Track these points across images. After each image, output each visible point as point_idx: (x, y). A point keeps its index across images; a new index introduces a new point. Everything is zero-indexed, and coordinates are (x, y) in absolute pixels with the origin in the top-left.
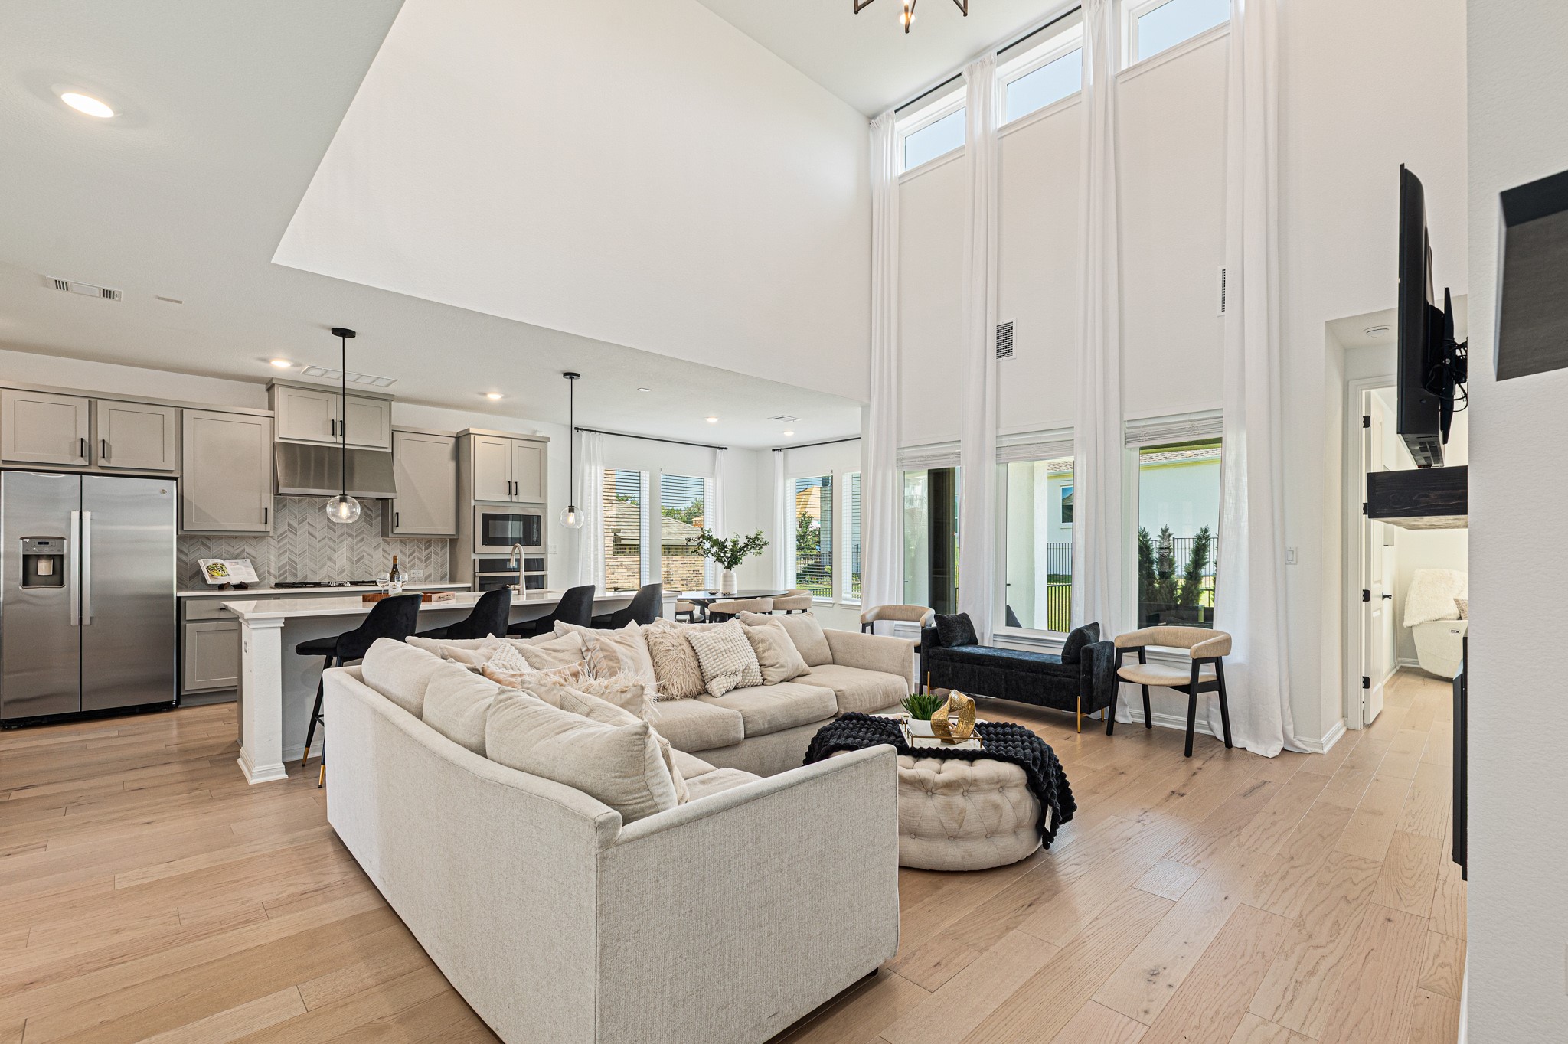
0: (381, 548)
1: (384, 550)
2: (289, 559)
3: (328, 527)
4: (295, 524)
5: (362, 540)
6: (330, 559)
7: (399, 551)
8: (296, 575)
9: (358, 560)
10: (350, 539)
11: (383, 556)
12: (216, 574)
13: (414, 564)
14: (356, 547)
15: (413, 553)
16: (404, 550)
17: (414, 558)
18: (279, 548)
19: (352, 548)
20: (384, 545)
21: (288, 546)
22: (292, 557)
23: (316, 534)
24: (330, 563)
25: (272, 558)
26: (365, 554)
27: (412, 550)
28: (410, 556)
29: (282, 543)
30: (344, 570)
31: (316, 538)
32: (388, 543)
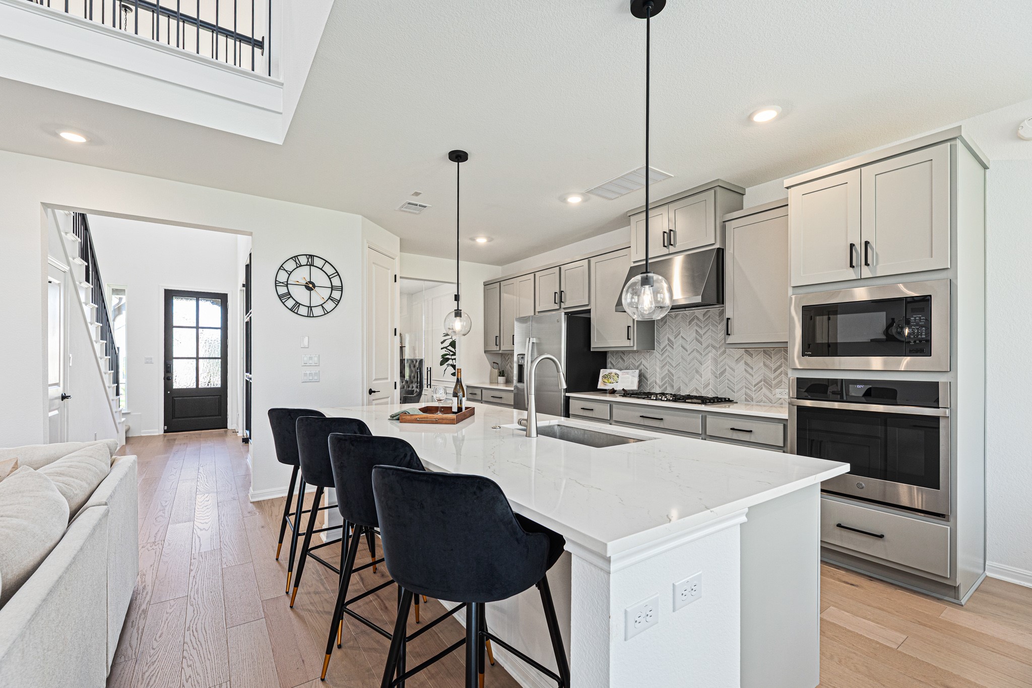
0: (743, 362)
1: (746, 363)
2: (668, 370)
3: (697, 340)
4: (672, 339)
5: (724, 352)
6: (697, 372)
7: (762, 364)
8: (672, 386)
9: (722, 373)
10: (714, 351)
11: (745, 370)
12: (607, 382)
13: (781, 381)
14: (719, 360)
15: (780, 366)
16: (768, 362)
17: (781, 374)
18: (662, 360)
19: (715, 361)
20: (747, 358)
21: (668, 359)
22: (670, 369)
23: (688, 347)
24: (697, 376)
25: (658, 369)
26: (727, 367)
27: (779, 364)
28: (775, 371)
29: (664, 356)
30: (709, 384)
31: (687, 351)
32: (751, 355)
